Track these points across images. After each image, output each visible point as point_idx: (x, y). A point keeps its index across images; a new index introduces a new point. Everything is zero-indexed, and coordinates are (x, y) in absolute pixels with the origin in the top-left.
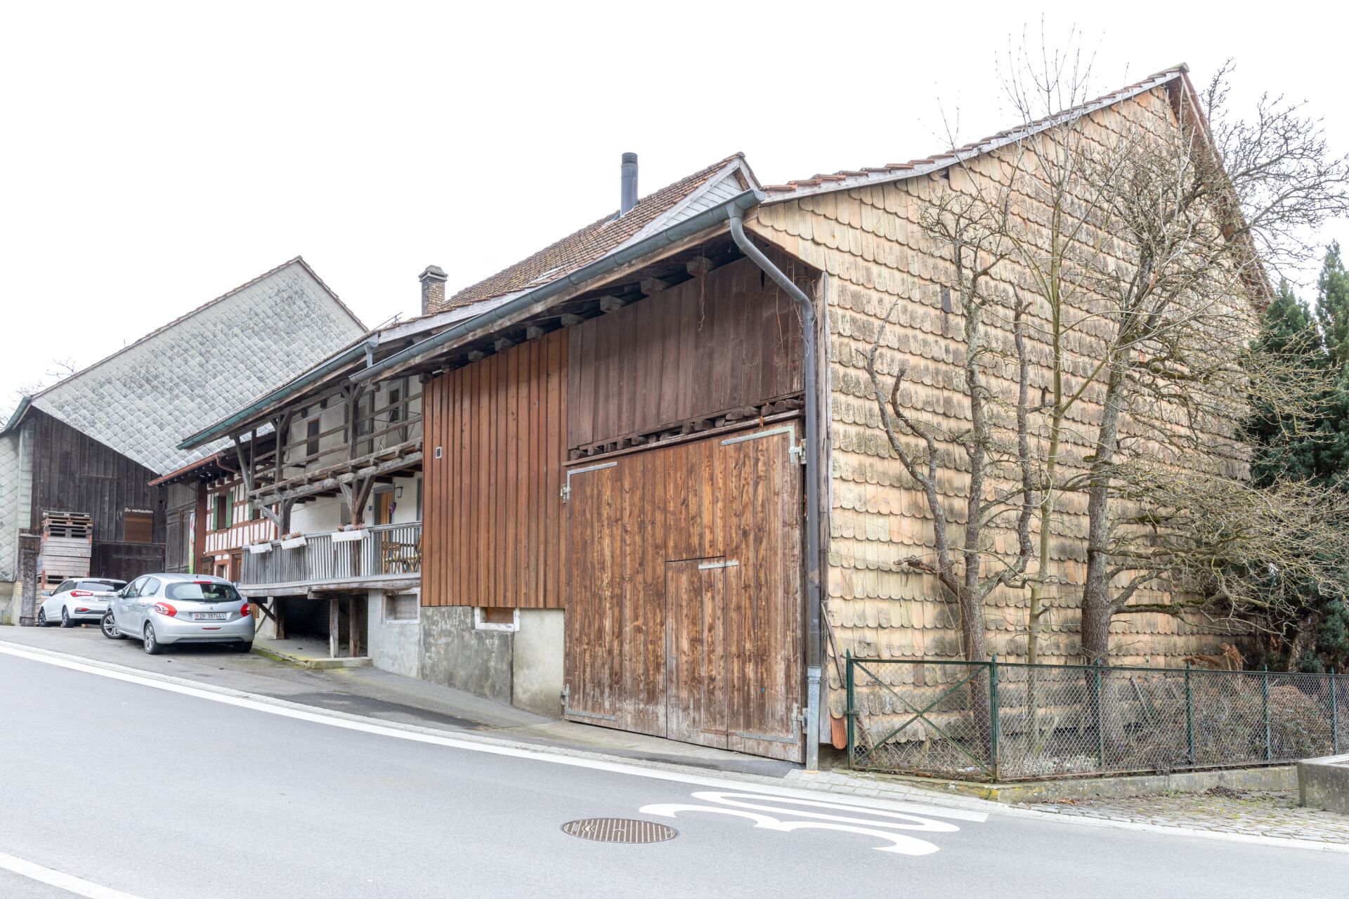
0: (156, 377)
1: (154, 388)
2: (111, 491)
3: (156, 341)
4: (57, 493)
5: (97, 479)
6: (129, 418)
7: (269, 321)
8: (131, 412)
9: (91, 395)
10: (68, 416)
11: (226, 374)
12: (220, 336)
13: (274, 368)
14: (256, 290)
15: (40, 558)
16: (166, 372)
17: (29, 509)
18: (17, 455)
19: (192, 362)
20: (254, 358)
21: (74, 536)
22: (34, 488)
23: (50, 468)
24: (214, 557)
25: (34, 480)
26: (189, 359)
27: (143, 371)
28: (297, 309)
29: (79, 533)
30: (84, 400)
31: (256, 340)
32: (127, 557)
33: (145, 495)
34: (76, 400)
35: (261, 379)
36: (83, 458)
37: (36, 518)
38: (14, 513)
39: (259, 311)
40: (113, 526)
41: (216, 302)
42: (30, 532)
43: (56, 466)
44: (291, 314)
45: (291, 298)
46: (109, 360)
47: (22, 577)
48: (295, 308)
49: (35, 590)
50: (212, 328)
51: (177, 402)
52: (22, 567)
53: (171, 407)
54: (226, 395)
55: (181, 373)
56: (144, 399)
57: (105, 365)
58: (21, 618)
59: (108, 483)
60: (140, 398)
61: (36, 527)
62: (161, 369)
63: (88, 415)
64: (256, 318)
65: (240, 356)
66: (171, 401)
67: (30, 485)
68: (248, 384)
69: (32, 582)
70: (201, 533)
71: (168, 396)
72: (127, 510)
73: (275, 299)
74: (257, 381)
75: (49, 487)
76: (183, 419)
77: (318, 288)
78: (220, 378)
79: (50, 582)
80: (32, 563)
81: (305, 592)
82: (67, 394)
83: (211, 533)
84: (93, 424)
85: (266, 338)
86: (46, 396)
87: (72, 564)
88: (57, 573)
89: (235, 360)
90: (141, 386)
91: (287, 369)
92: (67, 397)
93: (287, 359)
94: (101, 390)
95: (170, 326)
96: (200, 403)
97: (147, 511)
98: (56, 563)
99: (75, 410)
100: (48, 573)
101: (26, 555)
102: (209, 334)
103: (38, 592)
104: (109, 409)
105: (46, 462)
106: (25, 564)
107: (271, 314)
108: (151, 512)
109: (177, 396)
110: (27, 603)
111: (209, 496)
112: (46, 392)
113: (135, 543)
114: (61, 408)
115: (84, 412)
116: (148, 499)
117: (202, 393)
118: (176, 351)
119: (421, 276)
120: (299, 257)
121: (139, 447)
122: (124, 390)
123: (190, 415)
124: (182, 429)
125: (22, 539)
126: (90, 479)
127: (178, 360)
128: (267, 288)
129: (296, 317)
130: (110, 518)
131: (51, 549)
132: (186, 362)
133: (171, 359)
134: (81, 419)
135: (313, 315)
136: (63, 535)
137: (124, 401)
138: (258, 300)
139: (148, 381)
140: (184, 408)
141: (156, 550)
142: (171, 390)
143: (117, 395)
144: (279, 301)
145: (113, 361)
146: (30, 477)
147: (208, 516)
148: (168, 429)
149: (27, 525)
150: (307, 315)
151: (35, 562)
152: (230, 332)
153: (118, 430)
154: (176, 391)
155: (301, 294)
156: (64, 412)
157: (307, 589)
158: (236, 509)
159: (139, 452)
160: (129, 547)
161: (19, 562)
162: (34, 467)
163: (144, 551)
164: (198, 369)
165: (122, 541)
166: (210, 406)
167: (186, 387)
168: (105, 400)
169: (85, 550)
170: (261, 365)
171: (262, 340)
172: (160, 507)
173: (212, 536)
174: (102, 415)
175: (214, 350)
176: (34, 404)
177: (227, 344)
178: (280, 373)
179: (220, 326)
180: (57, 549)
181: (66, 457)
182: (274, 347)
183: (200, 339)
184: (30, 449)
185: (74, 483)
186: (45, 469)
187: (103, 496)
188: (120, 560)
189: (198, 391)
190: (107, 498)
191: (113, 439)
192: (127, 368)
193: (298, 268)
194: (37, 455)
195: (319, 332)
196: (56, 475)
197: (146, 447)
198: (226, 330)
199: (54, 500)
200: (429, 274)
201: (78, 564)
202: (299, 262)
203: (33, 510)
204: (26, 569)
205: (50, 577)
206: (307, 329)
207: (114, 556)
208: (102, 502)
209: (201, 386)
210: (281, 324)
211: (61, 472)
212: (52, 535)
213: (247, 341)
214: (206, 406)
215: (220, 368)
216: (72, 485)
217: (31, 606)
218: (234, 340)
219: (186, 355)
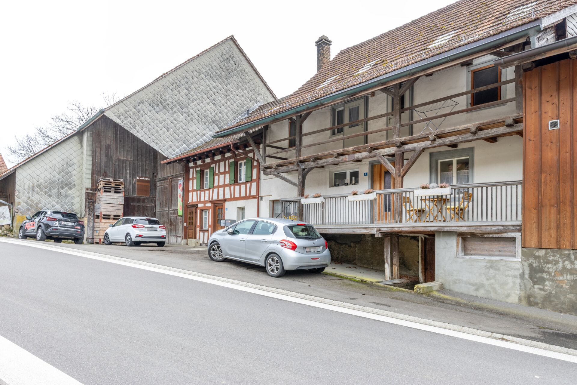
0: (165, 101)
1: (164, 107)
2: (130, 167)
3: (165, 80)
4: (104, 167)
5: (123, 160)
6: (152, 124)
7: (217, 71)
8: (153, 120)
9: (134, 110)
10: (122, 122)
11: (198, 101)
12: (195, 78)
13: (220, 98)
14: (212, 53)
15: (96, 205)
16: (170, 98)
17: (90, 177)
18: (82, 146)
19: (182, 93)
20: (211, 92)
21: (115, 192)
22: (93, 165)
23: (100, 153)
24: (197, 205)
25: (92, 160)
26: (181, 91)
27: (159, 97)
28: (230, 65)
29: (118, 191)
30: (130, 112)
31: (212, 81)
32: (138, 204)
33: (146, 170)
34: (126, 112)
35: (214, 104)
36: (116, 148)
37: (94, 183)
38: (80, 179)
39: (213, 66)
40: (131, 187)
41: (194, 58)
42: (91, 190)
43: (103, 153)
44: (228, 68)
45: (227, 59)
46: (142, 89)
47: (87, 215)
48: (230, 64)
49: (94, 222)
50: (191, 74)
51: (175, 115)
52: (87, 210)
53: (172, 118)
54: (198, 112)
55: (177, 99)
56: (159, 113)
57: (140, 93)
58: (87, 238)
59: (128, 162)
60: (157, 112)
61: (94, 188)
62: (167, 96)
63: (132, 121)
64: (212, 69)
65: (205, 91)
66: (172, 115)
67: (91, 163)
68: (208, 107)
69: (92, 218)
70: (186, 191)
71: (171, 112)
72: (138, 178)
73: (220, 59)
74: (212, 106)
75: (100, 165)
76: (178, 125)
77: (240, 54)
78: (195, 102)
79: (104, 218)
80: (92, 207)
81: (373, 232)
82: (121, 109)
83: (193, 191)
84: (134, 127)
85: (216, 81)
86: (111, 109)
87: (115, 208)
88: (107, 213)
89: (202, 92)
90: (158, 106)
91: (226, 99)
92: (121, 110)
93: (226, 94)
94: (139, 107)
95: (172, 71)
96: (186, 117)
97: (147, 179)
98: (107, 208)
99: (126, 118)
100: (103, 213)
101: (89, 202)
102: (190, 77)
103: (96, 224)
104: (142, 118)
105: (98, 150)
106: (89, 208)
107: (219, 68)
108: (149, 179)
109: (175, 112)
110: (90, 230)
111: (191, 170)
112: (112, 107)
113: (142, 196)
114: (119, 117)
115: (130, 119)
116: (148, 172)
117: (187, 111)
118: (174, 86)
119: (317, 42)
120: (232, 36)
121: (157, 141)
122: (150, 108)
123: (181, 124)
124: (178, 131)
125: (87, 194)
126: (120, 160)
127: (175, 92)
128: (216, 53)
129: (230, 70)
130: (130, 182)
131: (104, 199)
132: (179, 93)
133: (172, 90)
134: (129, 123)
135: (238, 70)
136: (110, 192)
137: (149, 114)
138: (212, 59)
139: (161, 103)
140: (178, 119)
141: (151, 200)
142: (172, 108)
143: (146, 110)
144: (222, 60)
145: (144, 90)
146: (90, 158)
147: (191, 182)
148: (171, 131)
149: (89, 186)
150: (235, 69)
151: (94, 207)
152: (200, 77)
153: (147, 131)
154: (175, 110)
155: (232, 57)
156: (120, 119)
157: (375, 230)
158: (216, 177)
159: (157, 144)
160: (139, 198)
161: (86, 207)
162: (93, 153)
163: (146, 201)
164: (185, 97)
165: (136, 195)
166: (191, 119)
167: (179, 107)
168: (141, 113)
169: (121, 200)
170: (214, 96)
171: (215, 82)
172: (153, 176)
173: (195, 193)
174: (138, 121)
175: (192, 87)
176: (105, 114)
177: (198, 83)
178: (223, 101)
179: (195, 73)
180: (107, 199)
181: (108, 147)
182: (220, 86)
183: (186, 79)
184: (90, 143)
185: (112, 162)
186: (98, 154)
187: (126, 170)
188: (134, 206)
189: (185, 110)
190: (128, 171)
191: (144, 136)
192: (151, 95)
193: (231, 42)
194: (94, 146)
195: (240, 79)
196: (103, 158)
197: (161, 141)
198: (198, 76)
199: (103, 172)
200: (324, 40)
201: (118, 208)
202: (232, 39)
203: (92, 177)
204: (89, 211)
205: (104, 215)
206: (235, 77)
207: (132, 204)
208: (126, 173)
209: (187, 107)
210: (223, 73)
211: (106, 156)
212: (105, 191)
213: (208, 83)
214: (189, 118)
215: (195, 97)
216: (111, 164)
217: (91, 232)
218: (202, 81)
219: (179, 89)
